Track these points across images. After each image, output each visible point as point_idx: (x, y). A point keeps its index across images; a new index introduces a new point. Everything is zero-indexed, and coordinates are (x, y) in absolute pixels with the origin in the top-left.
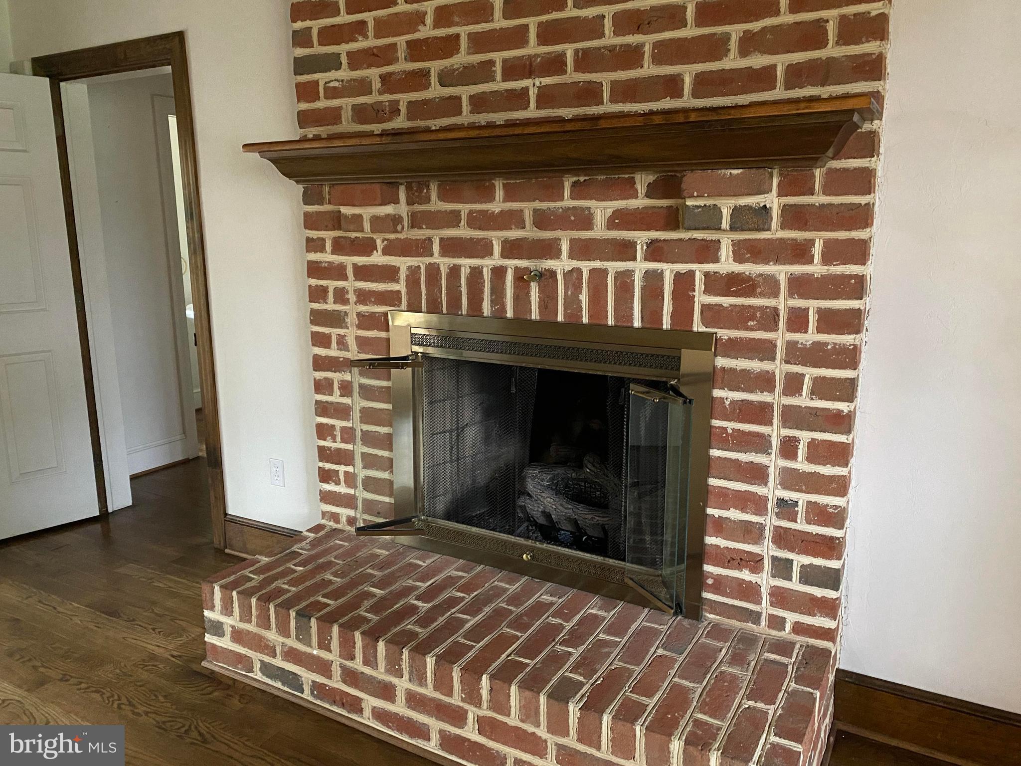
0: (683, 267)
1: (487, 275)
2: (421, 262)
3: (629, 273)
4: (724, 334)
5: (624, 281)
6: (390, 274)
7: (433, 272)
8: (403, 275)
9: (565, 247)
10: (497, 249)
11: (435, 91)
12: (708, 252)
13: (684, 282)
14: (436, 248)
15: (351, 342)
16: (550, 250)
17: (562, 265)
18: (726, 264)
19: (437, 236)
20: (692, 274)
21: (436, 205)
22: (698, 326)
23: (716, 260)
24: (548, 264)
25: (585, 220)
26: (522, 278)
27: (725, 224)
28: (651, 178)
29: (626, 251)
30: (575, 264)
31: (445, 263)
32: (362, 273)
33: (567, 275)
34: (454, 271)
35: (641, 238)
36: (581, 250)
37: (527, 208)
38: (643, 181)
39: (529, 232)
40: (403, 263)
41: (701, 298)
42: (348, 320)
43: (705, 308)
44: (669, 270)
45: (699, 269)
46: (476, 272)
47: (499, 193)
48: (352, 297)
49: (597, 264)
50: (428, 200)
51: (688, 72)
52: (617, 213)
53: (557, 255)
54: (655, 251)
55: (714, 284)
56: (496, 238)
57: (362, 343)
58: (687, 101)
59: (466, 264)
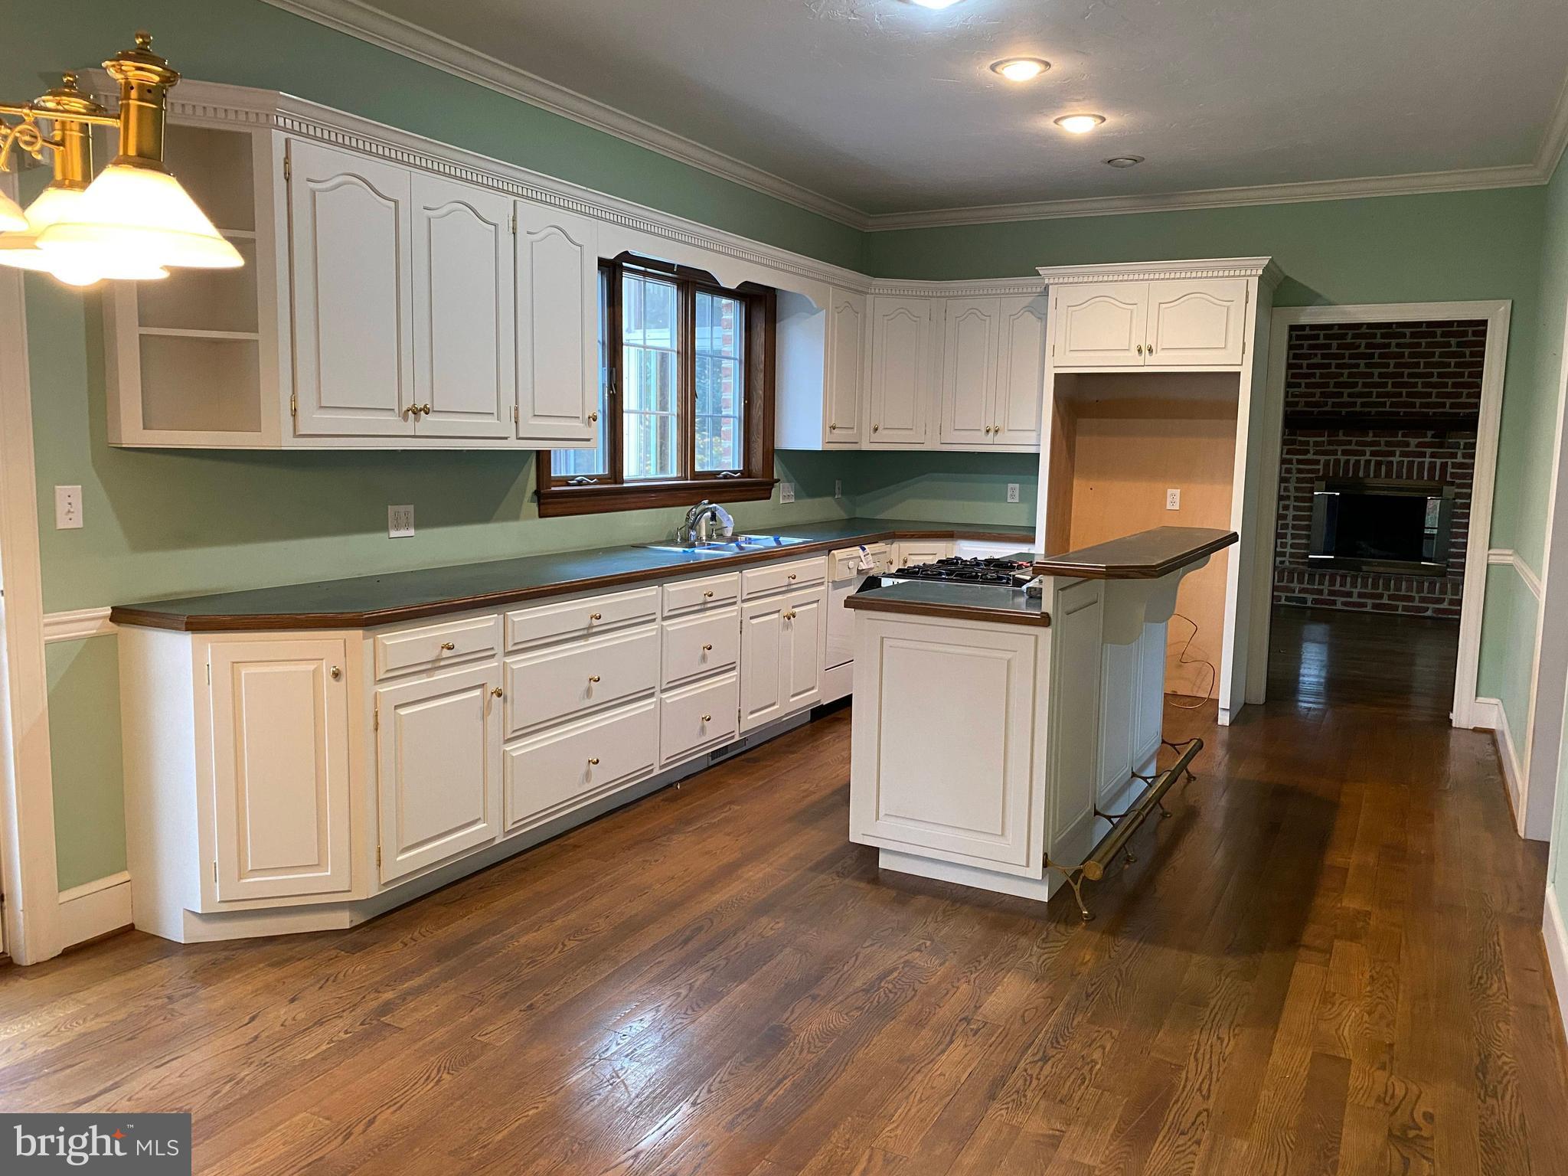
0: (1444, 460)
1: (1362, 463)
2: (1332, 458)
3: (1424, 462)
4: (1457, 481)
5: (1421, 465)
6: (1317, 462)
7: (1337, 461)
8: (1322, 462)
9: (1398, 453)
10: (1368, 454)
11: (1346, 399)
12: (1454, 456)
13: (1444, 466)
14: (1339, 453)
15: (1292, 489)
16: (1393, 454)
17: (1395, 459)
18: (1459, 459)
19: (1340, 449)
20: (1447, 462)
21: (1341, 437)
22: (1448, 479)
23: (1456, 458)
24: (1391, 459)
25: (1407, 445)
26: (1379, 464)
27: (1462, 447)
28: (1433, 432)
29: (1423, 454)
30: (1402, 459)
31: (1343, 458)
32: (1299, 462)
33: (1398, 463)
34: (1347, 462)
35: (1429, 451)
36: (1403, 454)
37: (1383, 440)
38: (1430, 433)
39: (1383, 448)
40: (1322, 458)
41: (1450, 470)
42: (1291, 480)
43: (1452, 473)
44: (1439, 461)
45: (1450, 461)
46: (1358, 462)
47: (1371, 434)
48: (1294, 471)
49: (1411, 459)
50: (1338, 436)
51: (1448, 402)
52: (1419, 443)
53: (1395, 456)
54: (1433, 455)
55: (1454, 465)
56: (1368, 450)
57: (1297, 489)
58: (1447, 410)
59: (1353, 459)
